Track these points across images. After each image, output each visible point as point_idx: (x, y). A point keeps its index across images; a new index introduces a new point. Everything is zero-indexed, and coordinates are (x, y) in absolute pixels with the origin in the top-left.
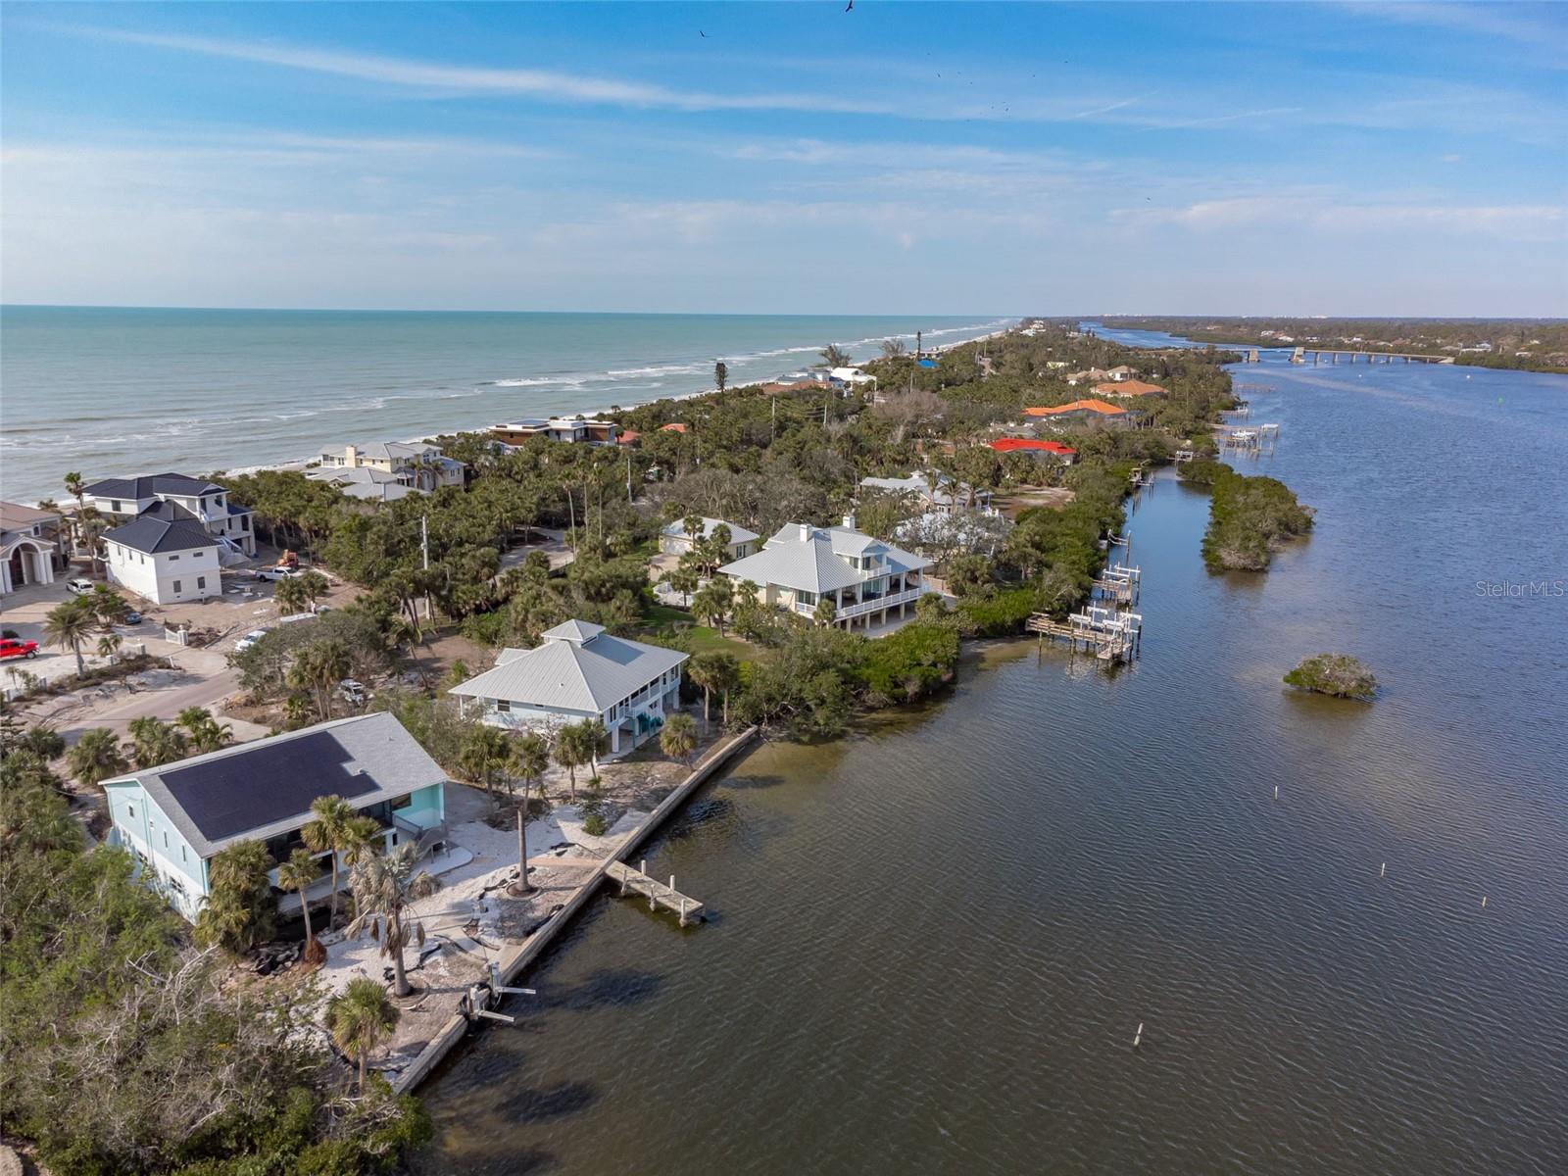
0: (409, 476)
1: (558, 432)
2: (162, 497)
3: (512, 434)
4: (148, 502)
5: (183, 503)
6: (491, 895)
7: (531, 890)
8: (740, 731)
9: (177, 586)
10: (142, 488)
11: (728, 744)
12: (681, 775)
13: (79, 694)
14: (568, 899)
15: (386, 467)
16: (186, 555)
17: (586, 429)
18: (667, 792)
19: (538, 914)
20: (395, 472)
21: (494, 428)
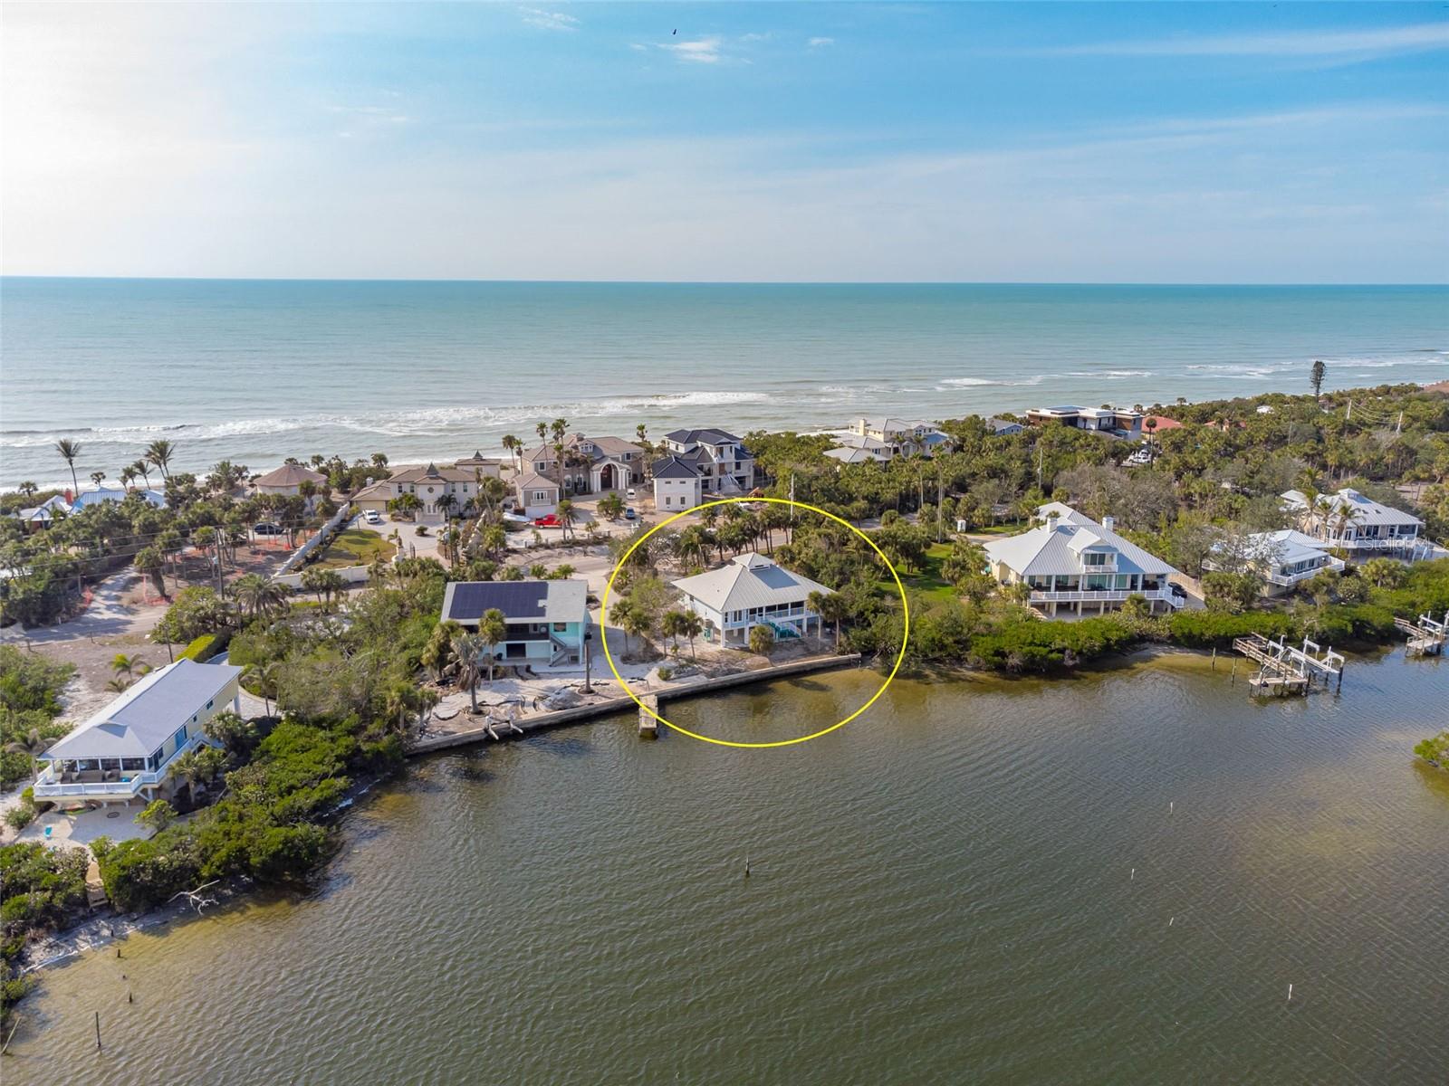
0: (895, 445)
1: (1085, 419)
2: (699, 444)
3: (1041, 418)
4: (692, 446)
5: (708, 449)
6: (571, 688)
7: (590, 692)
8: (842, 653)
9: (668, 501)
10: (692, 436)
11: (826, 659)
12: (764, 665)
13: (558, 550)
14: (600, 702)
15: (881, 437)
16: (675, 481)
17: (1115, 419)
18: (739, 671)
19: (579, 704)
20: (886, 442)
21: (1030, 412)
